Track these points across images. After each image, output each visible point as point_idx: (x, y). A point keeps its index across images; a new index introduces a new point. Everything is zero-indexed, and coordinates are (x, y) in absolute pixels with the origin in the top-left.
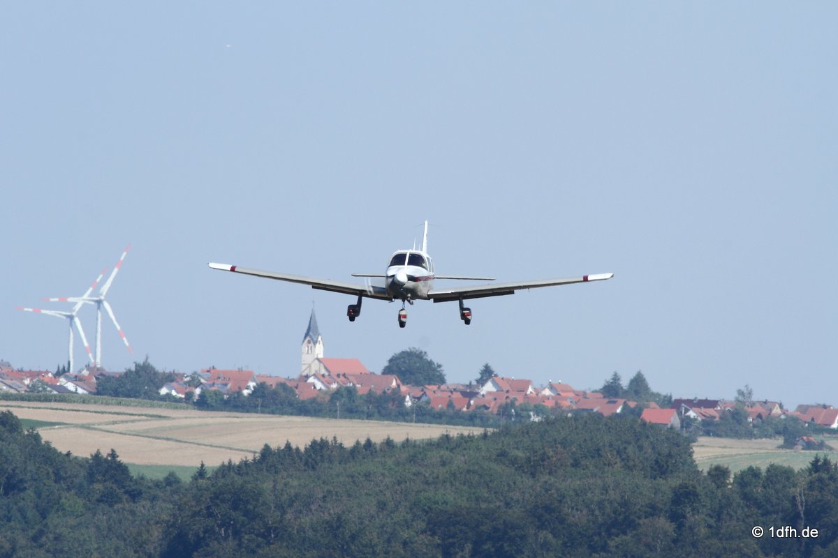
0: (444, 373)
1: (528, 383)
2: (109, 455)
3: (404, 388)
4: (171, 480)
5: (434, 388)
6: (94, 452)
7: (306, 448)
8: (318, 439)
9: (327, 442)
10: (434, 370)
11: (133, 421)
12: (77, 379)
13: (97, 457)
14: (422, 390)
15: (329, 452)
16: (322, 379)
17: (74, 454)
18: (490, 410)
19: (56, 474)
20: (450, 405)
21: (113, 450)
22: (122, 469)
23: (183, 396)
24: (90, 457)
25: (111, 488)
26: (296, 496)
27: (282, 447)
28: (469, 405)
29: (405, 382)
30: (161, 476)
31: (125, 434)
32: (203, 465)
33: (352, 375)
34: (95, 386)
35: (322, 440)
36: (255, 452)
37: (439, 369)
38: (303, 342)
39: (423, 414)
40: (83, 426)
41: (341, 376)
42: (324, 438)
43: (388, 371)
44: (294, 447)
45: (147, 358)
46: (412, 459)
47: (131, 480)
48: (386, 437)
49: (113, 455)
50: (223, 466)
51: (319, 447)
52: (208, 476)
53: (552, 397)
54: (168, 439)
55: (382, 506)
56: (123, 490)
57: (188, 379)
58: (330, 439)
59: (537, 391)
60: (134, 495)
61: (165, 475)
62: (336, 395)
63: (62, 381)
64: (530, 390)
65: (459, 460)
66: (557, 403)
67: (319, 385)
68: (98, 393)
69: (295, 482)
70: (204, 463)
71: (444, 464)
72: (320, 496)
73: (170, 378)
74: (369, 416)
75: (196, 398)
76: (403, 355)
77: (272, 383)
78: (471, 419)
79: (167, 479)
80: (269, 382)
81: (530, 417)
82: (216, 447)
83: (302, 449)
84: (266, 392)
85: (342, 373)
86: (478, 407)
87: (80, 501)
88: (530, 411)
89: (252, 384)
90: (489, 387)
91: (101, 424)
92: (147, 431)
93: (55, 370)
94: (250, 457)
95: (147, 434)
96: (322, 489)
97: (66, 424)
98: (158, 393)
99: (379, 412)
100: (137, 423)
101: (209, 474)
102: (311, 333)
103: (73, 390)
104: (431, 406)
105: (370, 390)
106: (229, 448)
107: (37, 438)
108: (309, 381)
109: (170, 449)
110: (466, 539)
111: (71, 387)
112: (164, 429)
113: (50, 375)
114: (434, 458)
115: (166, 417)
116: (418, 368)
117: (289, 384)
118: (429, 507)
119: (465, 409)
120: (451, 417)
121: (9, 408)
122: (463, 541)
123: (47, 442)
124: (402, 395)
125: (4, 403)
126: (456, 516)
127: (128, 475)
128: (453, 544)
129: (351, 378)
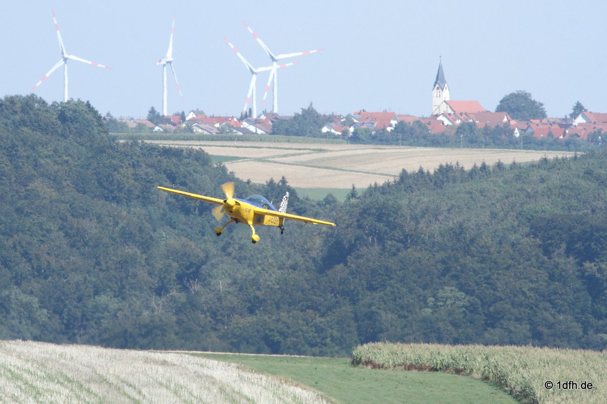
0: (545, 109)
2: (280, 181)
3: (513, 122)
4: (330, 200)
5: (537, 121)
6: (269, 180)
7: (435, 172)
8: (444, 164)
9: (452, 166)
10: (537, 107)
11: (300, 154)
12: (257, 122)
13: (271, 183)
14: (528, 124)
15: (453, 174)
16: (449, 117)
17: (253, 181)
18: (581, 137)
20: (550, 134)
21: (283, 178)
22: (291, 192)
23: (340, 133)
24: (265, 184)
26: (427, 209)
27: (417, 172)
28: (564, 134)
29: (514, 117)
30: (321, 197)
31: (293, 164)
32: (354, 188)
33: (472, 114)
34: (271, 128)
35: (447, 165)
36: (395, 176)
37: (541, 107)
38: (433, 88)
39: (528, 143)
40: (259, 160)
41: (464, 115)
42: (449, 163)
43: (500, 109)
44: (425, 171)
46: (518, 178)
48: (497, 161)
49: (283, 180)
50: (370, 187)
51: (445, 172)
52: (359, 196)
54: (327, 168)
55: (494, 215)
56: (292, 209)
57: (344, 120)
58: (454, 164)
60: (303, 212)
61: (324, 196)
62: (460, 129)
63: (245, 124)
65: (555, 179)
67: (447, 122)
68: (273, 133)
69: (426, 198)
70: (356, 186)
71: (543, 181)
72: (446, 208)
73: (330, 119)
74: (487, 145)
75: (350, 134)
76: (512, 97)
77: (410, 121)
78: (566, 145)
79: (326, 199)
80: (407, 120)
83: (432, 172)
84: (405, 128)
85: (464, 112)
86: (572, 136)
89: (394, 122)
90: (580, 120)
91: (273, 157)
92: (311, 161)
93: (239, 116)
94: (392, 180)
95: (310, 164)
96: (446, 203)
97: (247, 158)
98: (320, 132)
99: (494, 142)
100: (302, 156)
101: (360, 194)
102: (440, 81)
103: (254, 131)
104: (534, 136)
105: (486, 125)
106: (376, 174)
107: (224, 169)
108: (438, 119)
109: (328, 176)
110: (562, 240)
111: (252, 128)
112: (323, 160)
113: (235, 119)
114: (535, 176)
115: (325, 150)
116: (524, 107)
117: (423, 122)
118: (531, 216)
119: (561, 137)
120: (551, 144)
121: (201, 147)
122: (559, 242)
123: (232, 173)
124: (512, 128)
125: (198, 143)
126: (553, 222)
127: (296, 197)
128: (551, 244)
129: (471, 116)
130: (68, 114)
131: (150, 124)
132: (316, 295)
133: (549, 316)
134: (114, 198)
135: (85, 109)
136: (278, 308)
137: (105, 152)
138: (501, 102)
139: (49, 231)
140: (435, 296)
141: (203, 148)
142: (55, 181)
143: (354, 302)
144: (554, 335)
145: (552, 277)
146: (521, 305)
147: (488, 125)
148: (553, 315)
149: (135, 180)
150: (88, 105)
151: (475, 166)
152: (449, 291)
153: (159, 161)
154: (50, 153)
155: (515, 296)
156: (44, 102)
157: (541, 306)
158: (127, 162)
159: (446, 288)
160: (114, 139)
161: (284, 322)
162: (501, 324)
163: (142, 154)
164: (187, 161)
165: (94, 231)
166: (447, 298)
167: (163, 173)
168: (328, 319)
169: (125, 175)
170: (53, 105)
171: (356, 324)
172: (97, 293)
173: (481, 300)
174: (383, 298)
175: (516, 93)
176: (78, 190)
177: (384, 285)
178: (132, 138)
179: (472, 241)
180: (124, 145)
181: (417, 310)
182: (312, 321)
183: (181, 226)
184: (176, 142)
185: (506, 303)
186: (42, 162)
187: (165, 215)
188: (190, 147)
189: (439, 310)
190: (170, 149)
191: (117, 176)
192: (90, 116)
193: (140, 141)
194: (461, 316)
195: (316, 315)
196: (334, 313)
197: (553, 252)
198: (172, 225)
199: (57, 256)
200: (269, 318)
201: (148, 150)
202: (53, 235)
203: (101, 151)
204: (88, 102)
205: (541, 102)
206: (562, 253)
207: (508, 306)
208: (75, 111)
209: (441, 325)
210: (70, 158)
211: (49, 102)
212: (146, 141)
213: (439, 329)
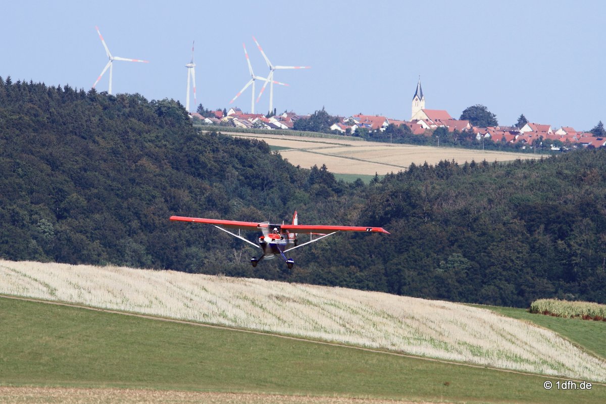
0: (497, 120)
1: (549, 127)
2: (322, 167)
3: (475, 128)
4: (359, 183)
5: (492, 129)
6: (313, 165)
7: (436, 166)
8: (444, 161)
9: (449, 162)
10: (491, 118)
11: (332, 147)
12: (281, 120)
13: (315, 168)
14: (486, 130)
15: (450, 168)
16: (426, 122)
17: (302, 167)
18: (527, 142)
19: (291, 178)
20: (504, 139)
21: (324, 165)
22: (331, 176)
23: (345, 131)
24: (310, 169)
25: (324, 187)
26: (439, 194)
27: (423, 165)
28: (514, 140)
29: (474, 124)
30: (352, 181)
31: (327, 155)
32: (377, 175)
33: (443, 120)
34: (293, 124)
35: (446, 161)
36: (406, 168)
37: (494, 118)
38: (414, 98)
39: (488, 145)
40: (302, 150)
41: (438, 121)
42: (447, 160)
43: (463, 118)
44: (429, 164)
45: (324, 108)
47: (335, 183)
48: (483, 160)
49: (324, 167)
50: (388, 175)
51: (444, 165)
52: (380, 181)
53: (564, 136)
54: (353, 159)
55: (490, 201)
56: (331, 189)
57: (347, 120)
58: (451, 161)
59: (554, 131)
60: (339, 192)
61: (355, 180)
62: (438, 131)
63: (273, 120)
64: (550, 131)
66: (567, 140)
67: (425, 126)
68: (295, 129)
69: (439, 186)
70: (378, 174)
72: (454, 195)
73: (337, 120)
74: (455, 145)
75: (353, 132)
76: (472, 108)
77: (398, 124)
78: (517, 148)
79: (356, 182)
80: (396, 123)
81: (551, 147)
82: (381, 163)
83: (434, 166)
84: (394, 129)
85: (438, 119)
86: (520, 141)
87: (307, 195)
88: (551, 144)
89: (385, 124)
90: (526, 129)
91: (308, 149)
92: (340, 153)
93: (267, 114)
94: (403, 170)
95: (340, 155)
96: (455, 191)
97: (293, 148)
98: (330, 129)
99: (461, 143)
100: (333, 149)
101: (380, 179)
102: (418, 94)
103: (279, 126)
104: (492, 139)
105: (455, 130)
106: (388, 165)
107: (280, 156)
108: (418, 123)
109: (354, 164)
110: (541, 223)
111: (278, 124)
112: (349, 152)
113: (264, 117)
114: (520, 173)
115: (350, 145)
116: (482, 117)
117: (407, 125)
118: (518, 203)
119: (512, 142)
120: (504, 147)
121: (263, 139)
122: (539, 224)
123: (285, 159)
124: (475, 133)
125: (253, 135)
126: (535, 209)
127: (334, 180)
128: (532, 225)
129: (443, 122)
130: (163, 109)
131: (201, 117)
132: (357, 255)
133: (530, 278)
134: (199, 175)
135: (176, 106)
136: (330, 264)
137: (192, 139)
138: (464, 112)
139: (154, 197)
140: (445, 260)
141: (265, 139)
142: (156, 159)
143: (385, 261)
144: (534, 292)
145: (533, 249)
146: (510, 269)
147: (456, 129)
148: (533, 278)
149: (214, 161)
150: (178, 103)
151: (466, 163)
152: (457, 256)
153: (232, 149)
154: (153, 138)
155: (505, 262)
156: (145, 100)
157: (525, 271)
158: (209, 148)
159: (454, 254)
160: (199, 129)
161: (333, 274)
162: (494, 282)
163: (220, 142)
164: (253, 149)
165: (187, 199)
166: (454, 261)
167: (235, 157)
168: (366, 273)
169: (207, 157)
170: (152, 102)
171: (385, 278)
172: (189, 244)
173: (480, 264)
174: (407, 259)
175: (476, 106)
176: (172, 168)
177: (407, 250)
178: (211, 129)
179: (476, 220)
180: (207, 134)
181: (432, 270)
182: (354, 274)
183: (248, 198)
184: (238, 134)
185: (498, 268)
186: (146, 145)
187: (236, 188)
188: (256, 138)
189: (449, 270)
190: (241, 139)
191: (202, 159)
192: (180, 112)
193: (218, 133)
194: (465, 275)
195: (357, 270)
196: (370, 269)
197: (535, 231)
198: (242, 197)
199: (159, 216)
200: (322, 270)
201: (224, 140)
202: (157, 200)
203: (190, 139)
204: (178, 101)
205: (494, 114)
206: (541, 232)
207: (500, 270)
208: (169, 108)
209: (450, 281)
210: (168, 142)
211: (149, 101)
212: (222, 133)
213: (448, 284)
